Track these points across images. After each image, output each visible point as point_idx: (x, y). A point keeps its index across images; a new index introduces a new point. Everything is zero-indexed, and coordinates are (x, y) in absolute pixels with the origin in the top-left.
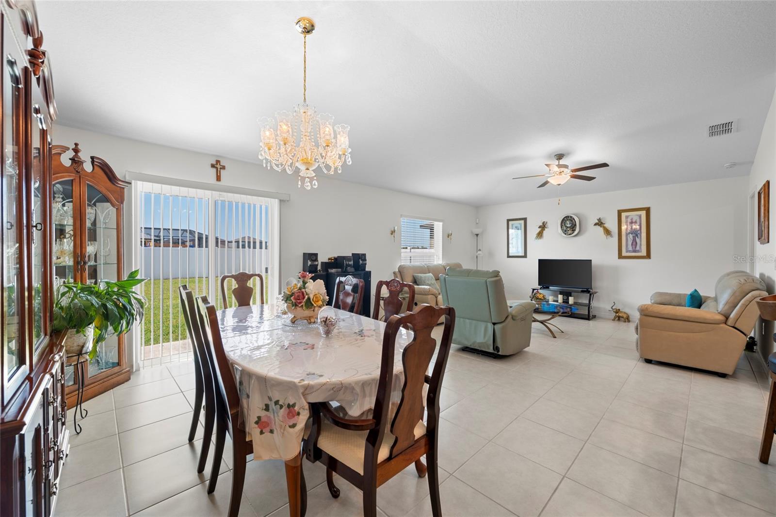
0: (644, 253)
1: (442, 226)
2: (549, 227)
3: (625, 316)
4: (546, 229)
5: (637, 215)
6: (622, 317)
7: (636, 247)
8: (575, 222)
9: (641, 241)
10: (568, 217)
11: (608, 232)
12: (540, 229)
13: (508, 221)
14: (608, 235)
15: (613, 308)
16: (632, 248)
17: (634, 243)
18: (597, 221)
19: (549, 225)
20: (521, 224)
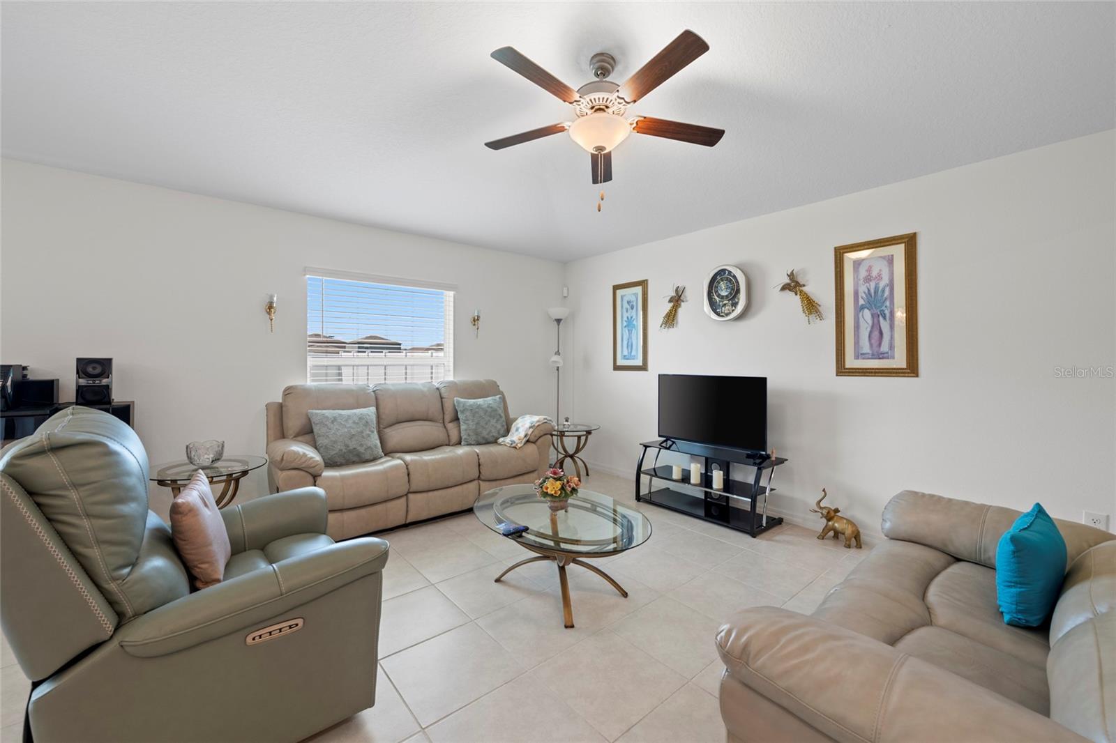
0: (900, 361)
1: (452, 299)
2: (688, 299)
3: (849, 531)
4: (682, 304)
5: (883, 258)
6: (841, 533)
7: (880, 345)
8: (737, 282)
9: (892, 327)
10: (723, 271)
11: (811, 306)
12: (672, 304)
13: (616, 288)
14: (810, 313)
15: (822, 504)
16: (871, 345)
17: (876, 333)
18: (787, 280)
19: (688, 294)
20: (636, 295)
